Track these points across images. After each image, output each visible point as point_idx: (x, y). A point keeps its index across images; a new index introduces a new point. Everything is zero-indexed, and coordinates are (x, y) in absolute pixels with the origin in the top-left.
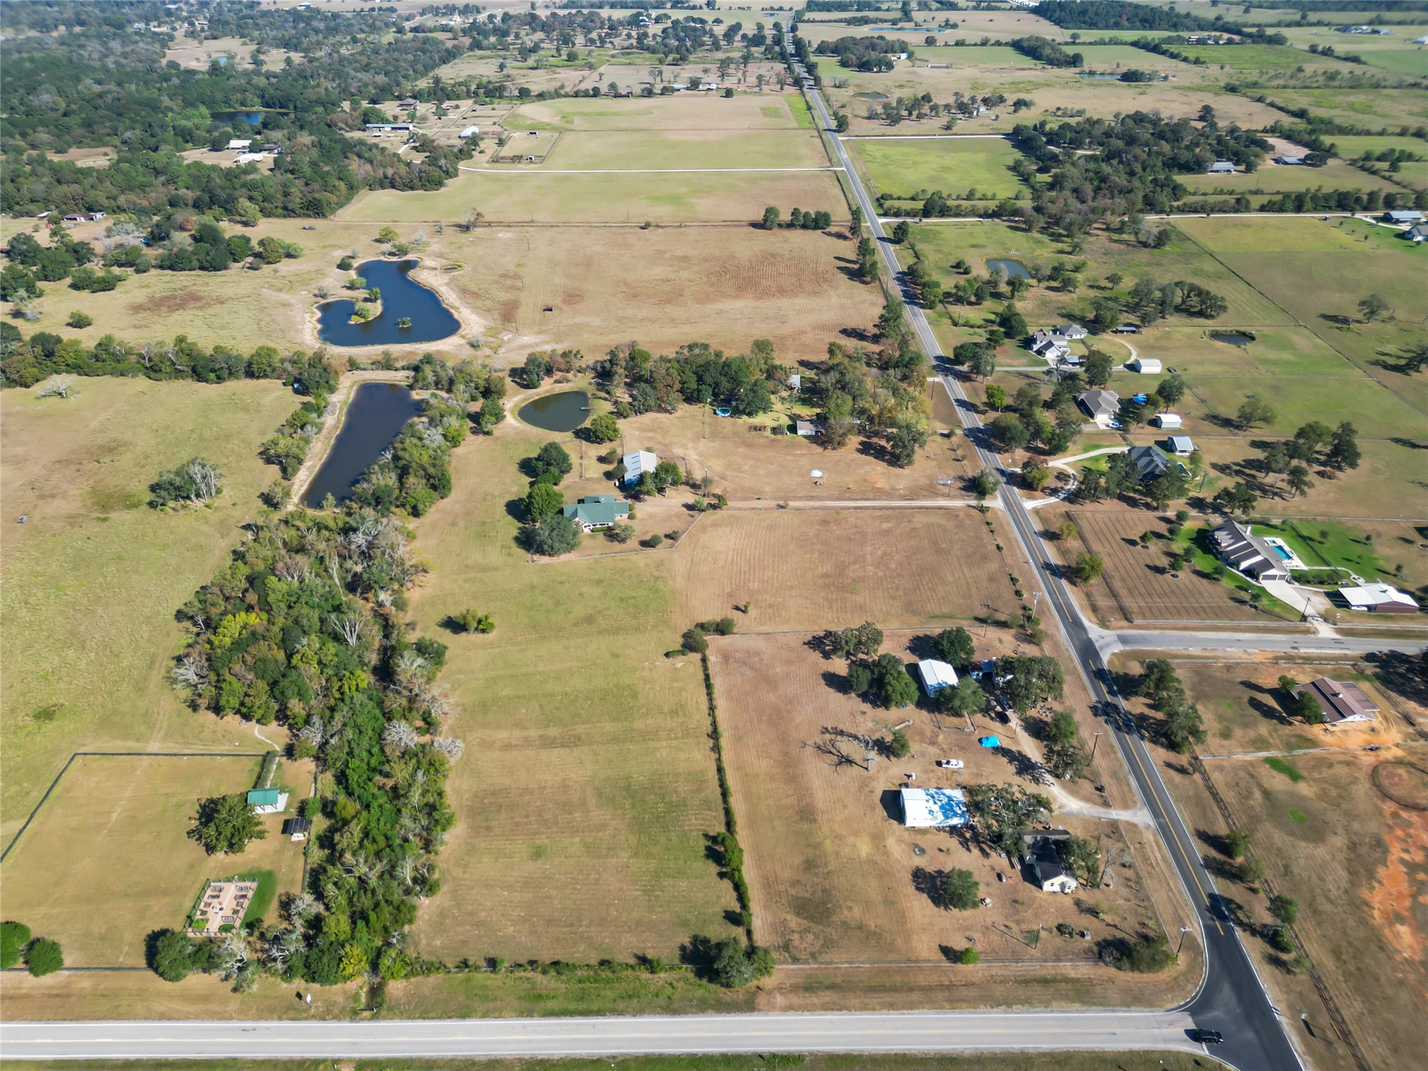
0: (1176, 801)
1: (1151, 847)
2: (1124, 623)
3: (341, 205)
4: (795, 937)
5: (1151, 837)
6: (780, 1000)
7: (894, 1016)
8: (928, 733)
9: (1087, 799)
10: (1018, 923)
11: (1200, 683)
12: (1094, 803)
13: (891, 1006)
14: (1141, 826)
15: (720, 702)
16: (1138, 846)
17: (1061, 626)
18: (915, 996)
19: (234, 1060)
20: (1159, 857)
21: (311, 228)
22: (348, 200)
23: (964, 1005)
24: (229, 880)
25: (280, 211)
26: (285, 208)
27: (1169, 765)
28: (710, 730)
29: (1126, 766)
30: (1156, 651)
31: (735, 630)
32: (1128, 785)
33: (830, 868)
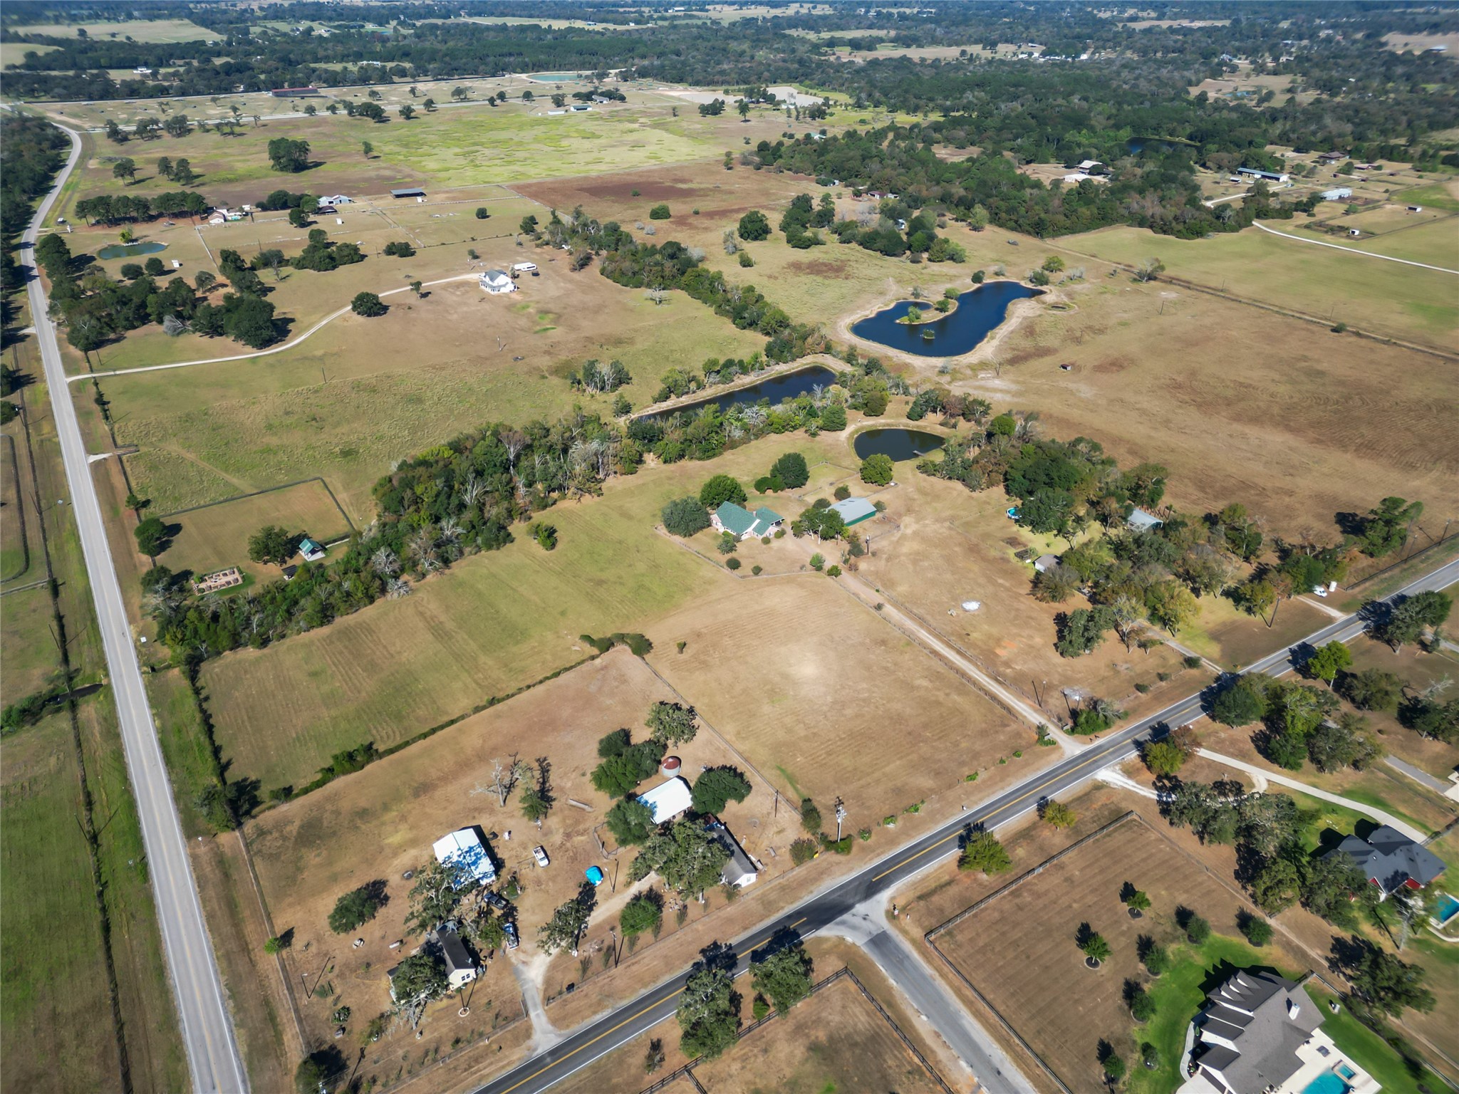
0: (592, 1067)
1: (500, 1060)
2: (918, 933)
3: (1072, 230)
4: (276, 834)
5: (514, 1057)
6: (202, 850)
7: (200, 920)
8: (581, 827)
9: (548, 982)
10: (341, 975)
11: (856, 1044)
12: (546, 990)
13: (210, 918)
14: (531, 1043)
15: (540, 689)
16: (495, 1047)
17: (854, 874)
18: (227, 930)
19: (101, 640)
20: (484, 1072)
21: (1014, 244)
22: (1087, 228)
23: (225, 965)
24: (240, 572)
25: (1013, 224)
26: (1016, 222)
27: (656, 1046)
28: (501, 695)
29: (625, 1003)
30: (884, 980)
31: (647, 657)
32: (595, 1013)
33: (363, 827)
